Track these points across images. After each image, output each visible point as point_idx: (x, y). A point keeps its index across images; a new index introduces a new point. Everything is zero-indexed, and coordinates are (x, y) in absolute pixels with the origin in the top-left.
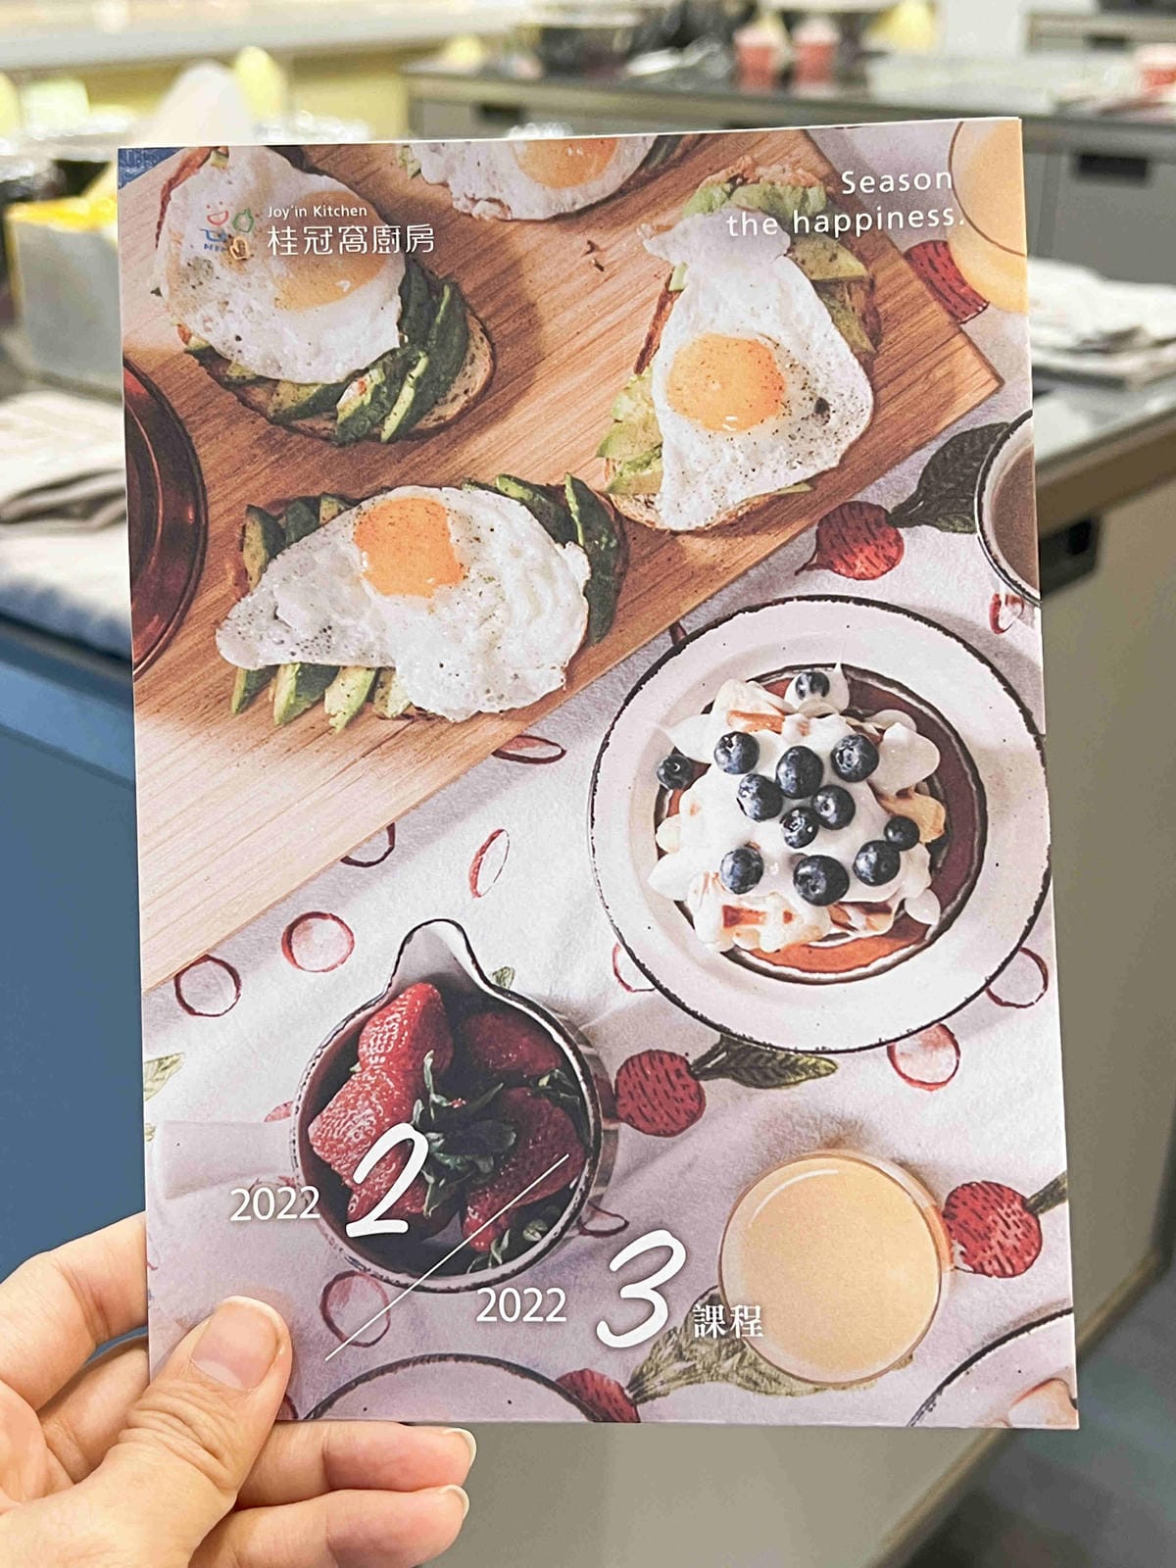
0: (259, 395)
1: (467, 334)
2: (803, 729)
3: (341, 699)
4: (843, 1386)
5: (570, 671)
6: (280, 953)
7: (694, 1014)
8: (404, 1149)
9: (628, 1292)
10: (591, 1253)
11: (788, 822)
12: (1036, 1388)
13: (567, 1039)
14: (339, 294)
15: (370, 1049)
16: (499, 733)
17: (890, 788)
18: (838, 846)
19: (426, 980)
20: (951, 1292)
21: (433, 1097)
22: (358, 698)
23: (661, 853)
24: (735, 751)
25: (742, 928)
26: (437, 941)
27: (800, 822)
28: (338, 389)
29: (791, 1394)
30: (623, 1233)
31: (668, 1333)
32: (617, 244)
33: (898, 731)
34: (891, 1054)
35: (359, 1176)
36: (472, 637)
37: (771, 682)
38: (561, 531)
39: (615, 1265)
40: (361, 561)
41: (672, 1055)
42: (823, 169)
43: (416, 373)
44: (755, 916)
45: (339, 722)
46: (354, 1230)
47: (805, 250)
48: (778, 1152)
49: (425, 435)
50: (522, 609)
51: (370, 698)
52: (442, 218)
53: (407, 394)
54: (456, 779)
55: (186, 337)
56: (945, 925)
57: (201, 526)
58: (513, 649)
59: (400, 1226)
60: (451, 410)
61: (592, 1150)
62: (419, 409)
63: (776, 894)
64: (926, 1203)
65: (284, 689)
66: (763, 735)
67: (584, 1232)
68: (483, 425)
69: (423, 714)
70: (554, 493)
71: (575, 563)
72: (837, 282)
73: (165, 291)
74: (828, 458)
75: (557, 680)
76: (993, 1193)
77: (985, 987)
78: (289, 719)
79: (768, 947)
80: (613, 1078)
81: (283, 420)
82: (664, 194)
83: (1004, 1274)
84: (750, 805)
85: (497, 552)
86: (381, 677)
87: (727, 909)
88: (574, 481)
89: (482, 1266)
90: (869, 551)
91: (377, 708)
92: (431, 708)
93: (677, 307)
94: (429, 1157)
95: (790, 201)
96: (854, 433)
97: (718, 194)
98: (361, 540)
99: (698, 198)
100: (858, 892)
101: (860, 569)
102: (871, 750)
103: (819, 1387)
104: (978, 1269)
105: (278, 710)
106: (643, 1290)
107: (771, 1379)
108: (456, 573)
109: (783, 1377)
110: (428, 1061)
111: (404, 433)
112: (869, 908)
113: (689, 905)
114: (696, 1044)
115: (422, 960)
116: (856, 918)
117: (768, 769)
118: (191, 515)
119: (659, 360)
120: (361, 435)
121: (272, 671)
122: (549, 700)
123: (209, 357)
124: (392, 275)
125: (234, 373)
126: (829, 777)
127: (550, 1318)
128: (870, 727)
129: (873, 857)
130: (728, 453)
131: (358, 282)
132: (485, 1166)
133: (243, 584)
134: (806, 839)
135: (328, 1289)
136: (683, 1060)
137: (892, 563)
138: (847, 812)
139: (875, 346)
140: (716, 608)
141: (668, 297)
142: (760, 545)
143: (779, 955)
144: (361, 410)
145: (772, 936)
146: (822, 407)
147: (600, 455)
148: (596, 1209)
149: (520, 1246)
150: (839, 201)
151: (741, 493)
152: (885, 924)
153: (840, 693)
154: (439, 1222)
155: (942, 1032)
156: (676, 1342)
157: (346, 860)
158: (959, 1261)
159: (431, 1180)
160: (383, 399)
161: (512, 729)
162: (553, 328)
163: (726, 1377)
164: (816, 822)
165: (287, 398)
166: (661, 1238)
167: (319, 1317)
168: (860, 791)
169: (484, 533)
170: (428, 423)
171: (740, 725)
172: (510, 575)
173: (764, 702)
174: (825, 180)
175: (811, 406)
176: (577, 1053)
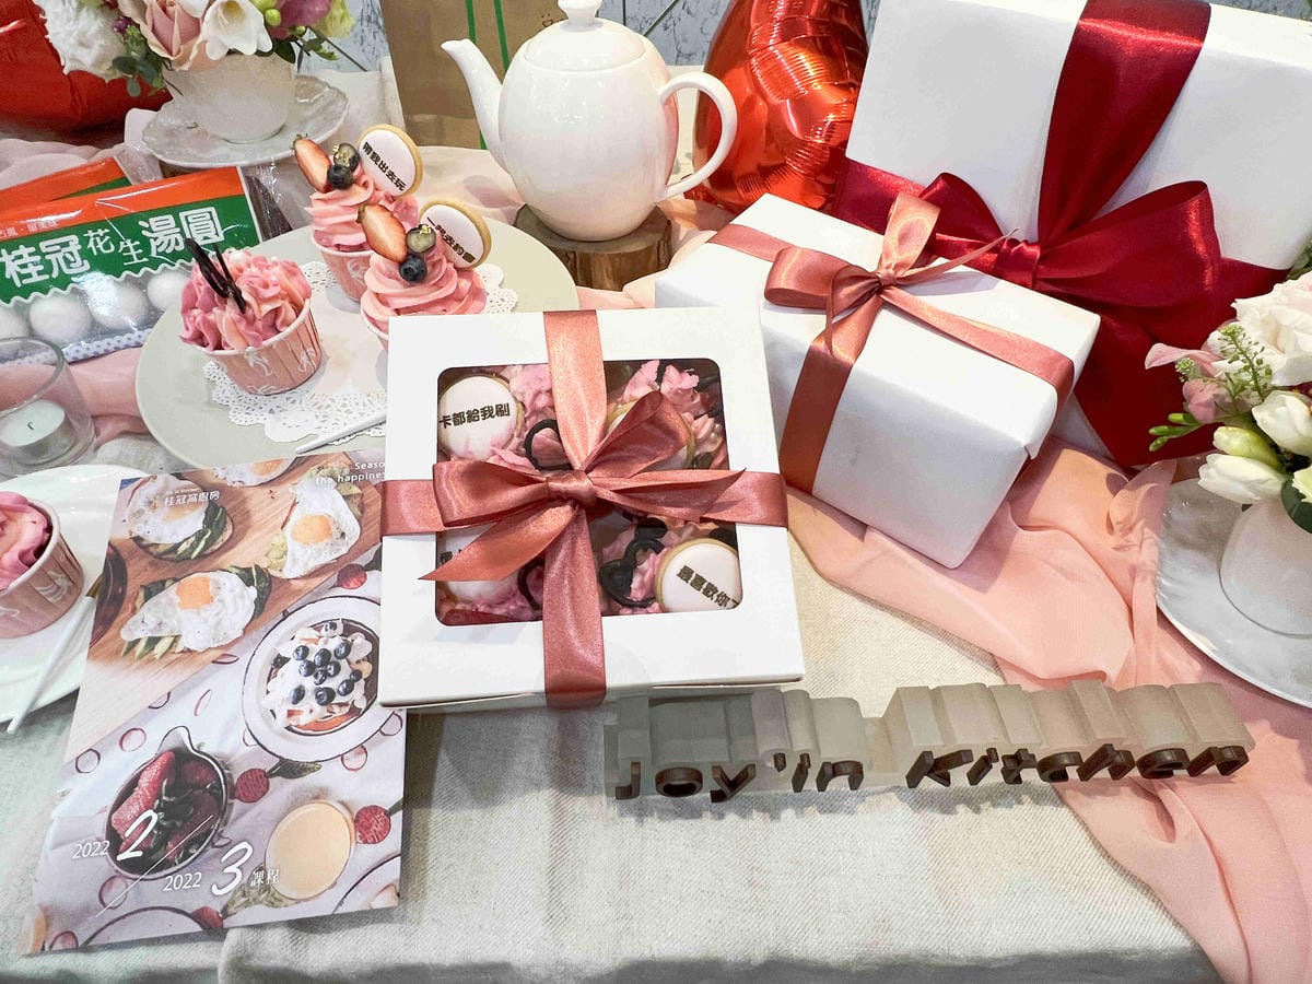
0: (152, 549)
1: (225, 522)
2: (326, 643)
3: (160, 648)
5: (244, 630)
6: (118, 746)
8: (148, 820)
9: (227, 870)
10: (215, 856)
11: (316, 677)
12: (382, 890)
13: (220, 768)
16: (214, 655)
17: (353, 660)
18: (332, 683)
19: (170, 751)
21: (164, 798)
22: (167, 647)
24: (300, 652)
25: (293, 717)
26: (179, 735)
28: (180, 544)
29: (286, 906)
30: (230, 845)
31: (241, 886)
33: (359, 639)
34: (342, 760)
35: (127, 835)
36: (212, 622)
37: (316, 627)
38: (249, 583)
39: (223, 860)
41: (259, 770)
42: (349, 462)
43: (207, 536)
44: (299, 712)
45: (158, 657)
46: (120, 858)
48: (296, 803)
49: (206, 556)
50: (231, 610)
51: (171, 647)
53: (203, 543)
54: (196, 673)
55: (131, 533)
56: (367, 709)
58: (226, 623)
59: (139, 854)
60: (216, 547)
61: (222, 812)
62: (206, 547)
65: (140, 647)
66: (311, 646)
67: (213, 846)
68: (226, 551)
69: (189, 651)
70: (248, 570)
71: (253, 592)
72: (351, 495)
74: (344, 551)
75: (240, 633)
76: (374, 810)
77: (379, 730)
78: (141, 656)
79: (302, 724)
80: (235, 782)
81: (159, 556)
82: (296, 474)
83: (374, 842)
84: (303, 671)
86: (176, 638)
88: (256, 566)
89: (170, 867)
90: (355, 580)
91: (171, 651)
92: (191, 648)
93: (296, 508)
96: (353, 542)
97: (314, 472)
100: (338, 699)
101: (352, 586)
102: (348, 647)
103: (298, 901)
104: (366, 842)
105: (137, 654)
106: (233, 869)
107: (280, 901)
108: (210, 600)
109: (284, 900)
110: (165, 783)
111: (200, 556)
112: (341, 705)
115: (171, 743)
116: (336, 709)
117: (311, 658)
118: (120, 590)
119: (289, 524)
121: (138, 641)
123: (138, 540)
124: (203, 508)
125: (144, 543)
126: (333, 658)
127: (194, 886)
128: (349, 639)
129: (345, 685)
130: (309, 552)
132: (178, 824)
133: (134, 611)
134: (322, 682)
135: (104, 885)
136: (264, 771)
137: (362, 583)
138: (338, 669)
139: (362, 513)
140: (300, 604)
141: (294, 504)
142: (316, 581)
143: (306, 727)
144: (185, 551)
145: (304, 719)
146: (343, 535)
147: (266, 555)
148: (220, 836)
149: (186, 856)
151: (313, 565)
152: (346, 710)
153: (340, 629)
154: (156, 849)
155: (362, 749)
157: (150, 707)
158: (358, 839)
159: (155, 832)
160: (193, 547)
161: (221, 652)
162: (256, 518)
163: (261, 902)
164: (326, 675)
165: (161, 549)
166: (244, 845)
167: (97, 899)
168: (343, 663)
169: (222, 586)
171: (303, 643)
172: (228, 599)
173: (313, 634)
174: (349, 466)
176: (223, 774)
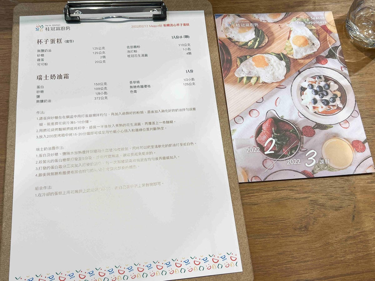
4: (343, 169)
7: (311, 121)
14: (246, 31)
15: (264, 128)
20: (355, 154)
23: (302, 100)
27: (321, 95)
32: (283, 25)
40: (254, 63)
47: (308, 26)
52: (259, 23)
57: (231, 60)
63: (320, 105)
64: (349, 143)
73: (223, 31)
85: (272, 61)
87: (313, 107)
94: (276, 142)
95: (305, 20)
98: (253, 61)
99: (292, 20)
113: (308, 106)
114: (313, 125)
120: (251, 48)
122: (283, 80)
131: (249, 30)
150: (311, 20)
156: (317, 165)
170: (260, 46)
175: (312, 44)
